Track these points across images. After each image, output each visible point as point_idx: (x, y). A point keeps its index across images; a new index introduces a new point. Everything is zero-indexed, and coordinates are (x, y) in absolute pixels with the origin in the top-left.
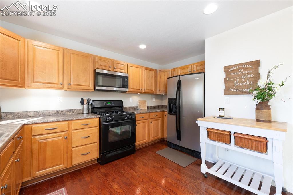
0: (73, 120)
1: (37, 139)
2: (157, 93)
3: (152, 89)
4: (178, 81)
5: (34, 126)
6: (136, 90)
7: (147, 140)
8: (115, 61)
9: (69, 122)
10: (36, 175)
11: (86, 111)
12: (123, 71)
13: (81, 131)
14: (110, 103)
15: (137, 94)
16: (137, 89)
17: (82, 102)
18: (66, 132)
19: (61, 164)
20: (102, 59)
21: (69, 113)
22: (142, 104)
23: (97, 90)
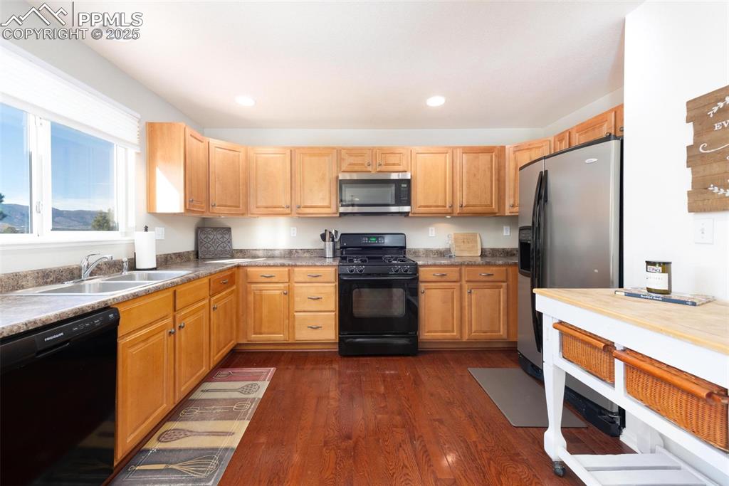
0: (295, 266)
1: (252, 288)
2: (507, 213)
3: (489, 203)
4: (541, 172)
5: (249, 269)
6: (433, 210)
7: (455, 334)
8: (380, 149)
9: (290, 268)
10: (252, 339)
11: (329, 253)
12: (400, 168)
13: (307, 287)
14: (374, 239)
15: (445, 217)
16: (437, 206)
17: (323, 237)
18: (287, 285)
19: (280, 334)
20: (353, 152)
21: (307, 255)
22: (464, 242)
23: (342, 214)
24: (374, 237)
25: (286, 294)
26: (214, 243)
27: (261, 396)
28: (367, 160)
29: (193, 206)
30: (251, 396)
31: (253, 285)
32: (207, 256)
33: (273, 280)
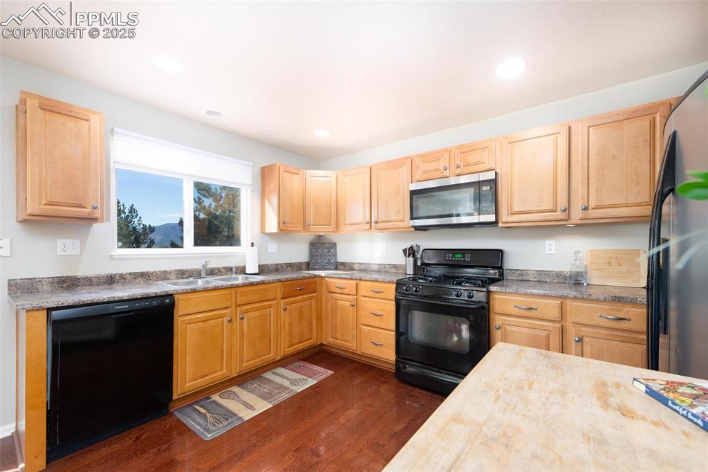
0: (361, 280)
1: (331, 297)
5: (328, 280)
6: (534, 216)
8: (459, 147)
10: (330, 342)
12: (486, 166)
13: (371, 302)
14: (460, 256)
16: (541, 211)
17: (405, 252)
20: (425, 157)
21: (393, 270)
22: (610, 263)
23: (417, 228)
24: (460, 254)
25: (353, 306)
26: (321, 256)
27: (299, 391)
28: (442, 164)
29: (286, 227)
30: (294, 388)
31: (331, 294)
32: (316, 267)
33: (345, 291)
